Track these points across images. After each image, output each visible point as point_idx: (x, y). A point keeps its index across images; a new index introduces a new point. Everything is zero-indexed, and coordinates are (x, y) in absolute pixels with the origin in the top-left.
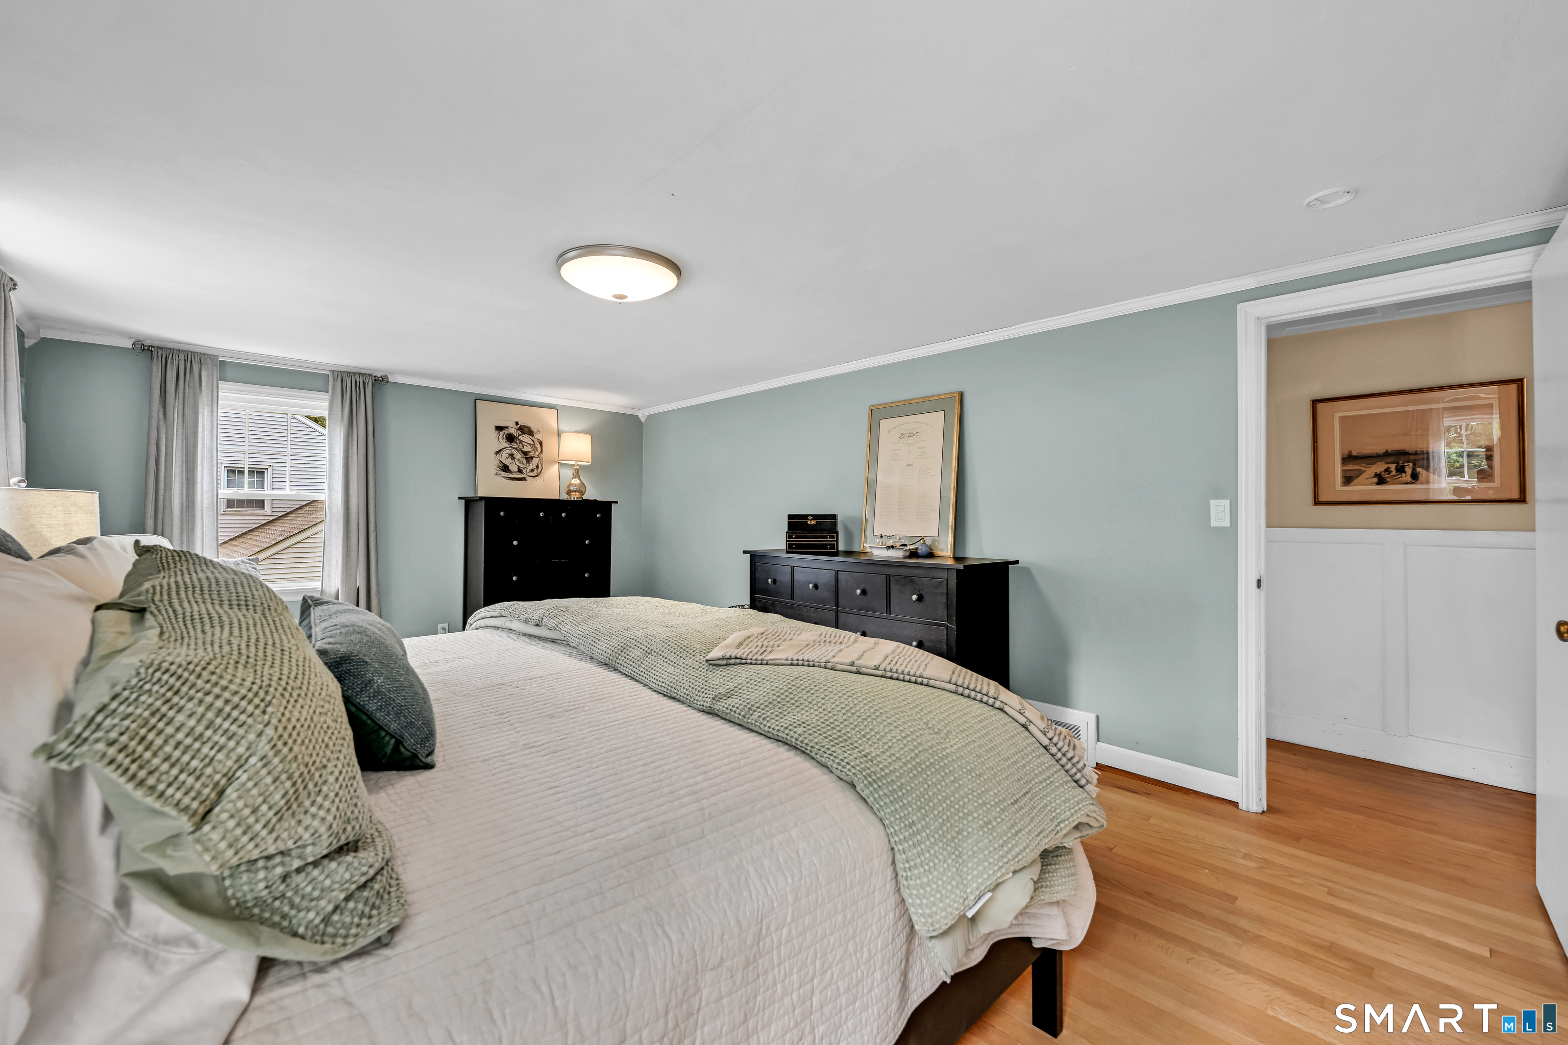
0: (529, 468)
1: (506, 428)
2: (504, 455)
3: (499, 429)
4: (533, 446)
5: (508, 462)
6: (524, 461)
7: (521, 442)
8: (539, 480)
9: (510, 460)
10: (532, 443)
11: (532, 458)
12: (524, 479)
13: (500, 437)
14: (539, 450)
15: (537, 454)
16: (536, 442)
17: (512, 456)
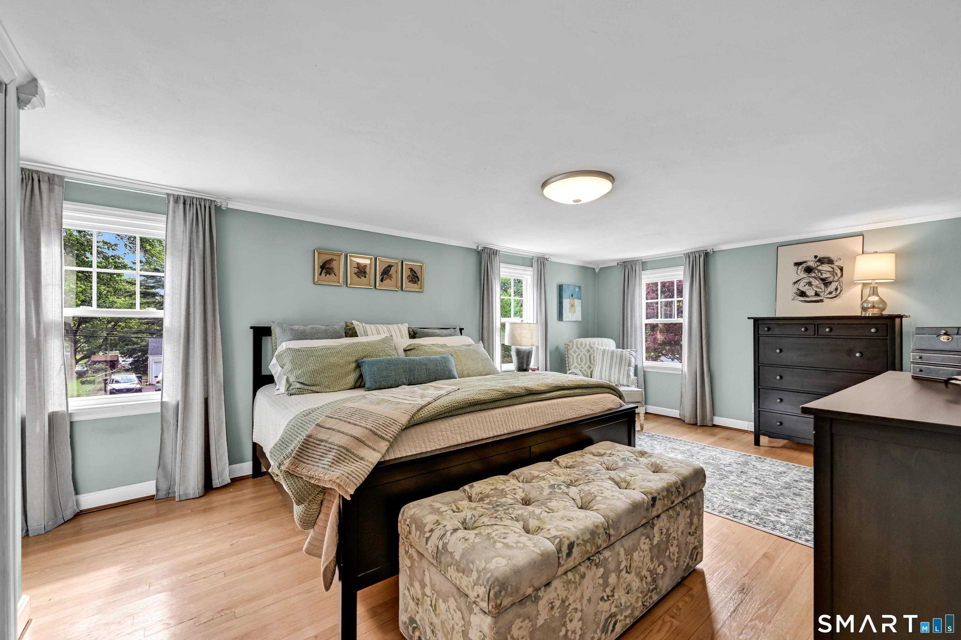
0: (827, 292)
1: (805, 262)
2: (802, 283)
3: (797, 264)
4: (833, 273)
5: (806, 289)
6: (822, 286)
7: (819, 271)
8: (837, 301)
9: (807, 287)
10: (831, 270)
11: (830, 283)
12: (821, 301)
13: (799, 271)
14: (839, 275)
15: (836, 278)
16: (836, 268)
17: (810, 284)
